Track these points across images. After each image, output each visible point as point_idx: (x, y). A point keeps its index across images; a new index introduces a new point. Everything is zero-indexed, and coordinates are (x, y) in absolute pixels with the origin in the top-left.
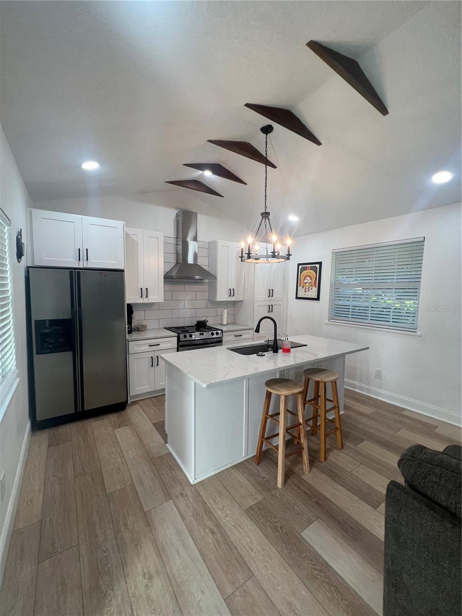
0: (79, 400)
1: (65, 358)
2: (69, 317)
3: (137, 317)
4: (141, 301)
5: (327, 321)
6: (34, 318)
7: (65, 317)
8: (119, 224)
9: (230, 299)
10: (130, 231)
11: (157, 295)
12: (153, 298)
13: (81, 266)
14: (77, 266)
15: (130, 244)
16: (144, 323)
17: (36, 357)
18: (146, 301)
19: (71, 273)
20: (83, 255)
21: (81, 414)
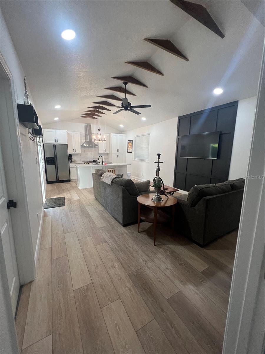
0: (57, 178)
1: (54, 166)
2: (54, 156)
3: (73, 158)
4: (74, 153)
5: (134, 160)
6: (46, 156)
7: (52, 156)
8: (65, 131)
9: (104, 153)
10: (69, 132)
11: (78, 151)
12: (77, 152)
13: (56, 143)
14: (55, 143)
15: (69, 136)
16: (76, 160)
17: (47, 166)
18: (75, 153)
19: (54, 145)
20: (56, 140)
21: (58, 181)
